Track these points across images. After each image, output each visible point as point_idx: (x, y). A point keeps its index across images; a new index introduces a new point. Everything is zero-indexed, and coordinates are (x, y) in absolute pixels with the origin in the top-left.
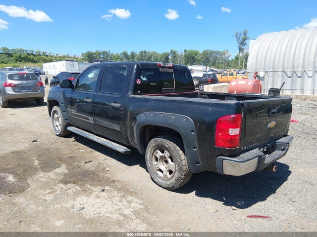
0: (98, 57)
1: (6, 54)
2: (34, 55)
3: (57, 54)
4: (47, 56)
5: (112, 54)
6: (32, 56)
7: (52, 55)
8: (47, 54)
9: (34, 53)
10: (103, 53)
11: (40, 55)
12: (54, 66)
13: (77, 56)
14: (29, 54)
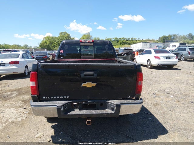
0: (170, 39)
1: (116, 41)
2: (130, 41)
3: (142, 39)
4: (137, 40)
5: (180, 36)
6: (129, 41)
7: (139, 39)
8: (137, 39)
9: (130, 40)
10: (173, 36)
11: (133, 40)
12: (136, 46)
13: (154, 40)
14: (127, 40)
